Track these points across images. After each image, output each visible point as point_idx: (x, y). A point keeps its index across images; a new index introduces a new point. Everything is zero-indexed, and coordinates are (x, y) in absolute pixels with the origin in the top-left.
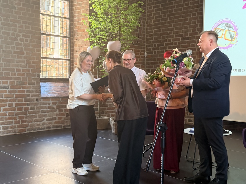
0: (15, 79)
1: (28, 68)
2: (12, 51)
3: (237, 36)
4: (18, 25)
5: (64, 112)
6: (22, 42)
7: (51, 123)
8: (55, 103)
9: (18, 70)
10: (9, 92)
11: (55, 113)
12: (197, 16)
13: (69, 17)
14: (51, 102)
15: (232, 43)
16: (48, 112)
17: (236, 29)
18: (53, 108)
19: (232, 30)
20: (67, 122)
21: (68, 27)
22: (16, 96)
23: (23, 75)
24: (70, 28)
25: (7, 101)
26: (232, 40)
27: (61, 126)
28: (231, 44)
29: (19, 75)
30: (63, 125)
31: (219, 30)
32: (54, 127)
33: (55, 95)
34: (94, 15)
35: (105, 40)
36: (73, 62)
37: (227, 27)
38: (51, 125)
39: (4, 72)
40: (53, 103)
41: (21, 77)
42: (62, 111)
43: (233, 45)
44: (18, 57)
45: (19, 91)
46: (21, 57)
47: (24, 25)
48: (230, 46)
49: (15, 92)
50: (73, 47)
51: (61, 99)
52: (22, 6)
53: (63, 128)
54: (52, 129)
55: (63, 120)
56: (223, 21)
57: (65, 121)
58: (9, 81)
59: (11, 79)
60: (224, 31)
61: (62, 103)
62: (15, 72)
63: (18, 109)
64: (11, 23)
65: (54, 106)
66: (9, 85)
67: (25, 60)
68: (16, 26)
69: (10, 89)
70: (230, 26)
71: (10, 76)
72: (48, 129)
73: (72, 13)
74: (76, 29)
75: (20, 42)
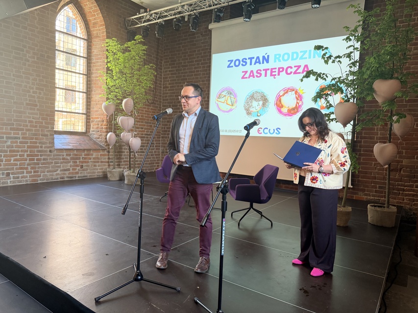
0: (27, 130)
1: (41, 120)
2: (25, 103)
3: (236, 102)
4: (31, 78)
5: (78, 163)
6: (36, 95)
7: (64, 174)
8: (70, 155)
9: (30, 122)
10: (21, 143)
11: (69, 164)
12: (205, 82)
13: (86, 74)
14: (65, 154)
15: (233, 107)
16: (61, 163)
17: (235, 96)
18: (67, 159)
19: (232, 96)
20: (81, 173)
21: (85, 83)
22: (28, 147)
23: (36, 126)
24: (87, 84)
25: (18, 151)
26: (232, 105)
27: (76, 177)
29: (31, 126)
30: (77, 175)
31: (223, 96)
32: (68, 177)
33: (70, 147)
34: (110, 73)
35: (120, 98)
36: (89, 116)
37: (229, 93)
38: (65, 176)
39: (15, 123)
40: (67, 155)
41: (34, 129)
42: (76, 162)
43: (233, 109)
44: (31, 109)
45: (31, 143)
46: (34, 109)
47: (38, 78)
48: (231, 110)
49: (27, 143)
50: (90, 102)
51: (75, 151)
52: (36, 60)
53: (77, 178)
54: (66, 179)
55: (77, 171)
56: (226, 89)
57: (80, 172)
58: (20, 132)
59: (22, 130)
60: (227, 97)
61: (76, 155)
62: (27, 123)
63: (30, 160)
64: (24, 75)
65: (69, 158)
66: (20, 136)
67: (38, 112)
68: (29, 79)
69: (21, 140)
70: (231, 93)
71: (22, 127)
72: (62, 180)
73: (90, 70)
74: (93, 85)
75: (33, 95)
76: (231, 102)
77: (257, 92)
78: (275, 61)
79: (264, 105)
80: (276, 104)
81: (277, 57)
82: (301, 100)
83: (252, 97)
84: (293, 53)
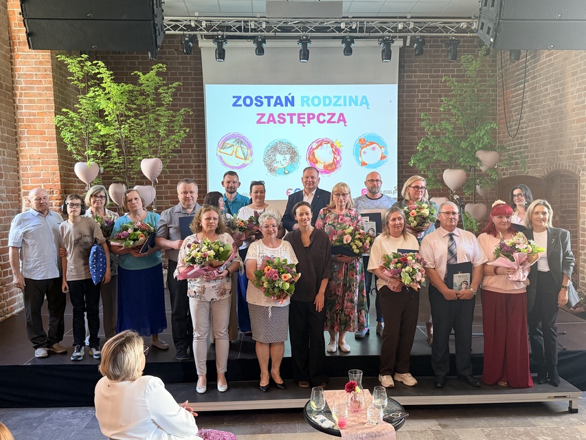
3: (251, 154)
15: (246, 162)
17: (249, 146)
19: (245, 147)
26: (245, 159)
28: (244, 164)
31: (229, 146)
37: (238, 142)
43: (248, 164)
48: (244, 166)
56: (233, 136)
60: (235, 147)
70: (242, 143)
74: (22, 129)
76: (244, 154)
77: (281, 142)
79: (292, 159)
80: (309, 158)
81: (305, 100)
82: (339, 155)
83: (275, 149)
84: (325, 98)
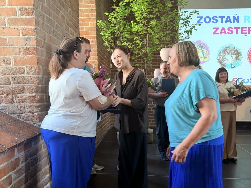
56: (197, 43)
60: (198, 50)
76: (203, 55)
77: (229, 47)
78: (245, 22)
79: (237, 58)
80: (249, 57)
81: (247, 19)
83: (225, 51)
